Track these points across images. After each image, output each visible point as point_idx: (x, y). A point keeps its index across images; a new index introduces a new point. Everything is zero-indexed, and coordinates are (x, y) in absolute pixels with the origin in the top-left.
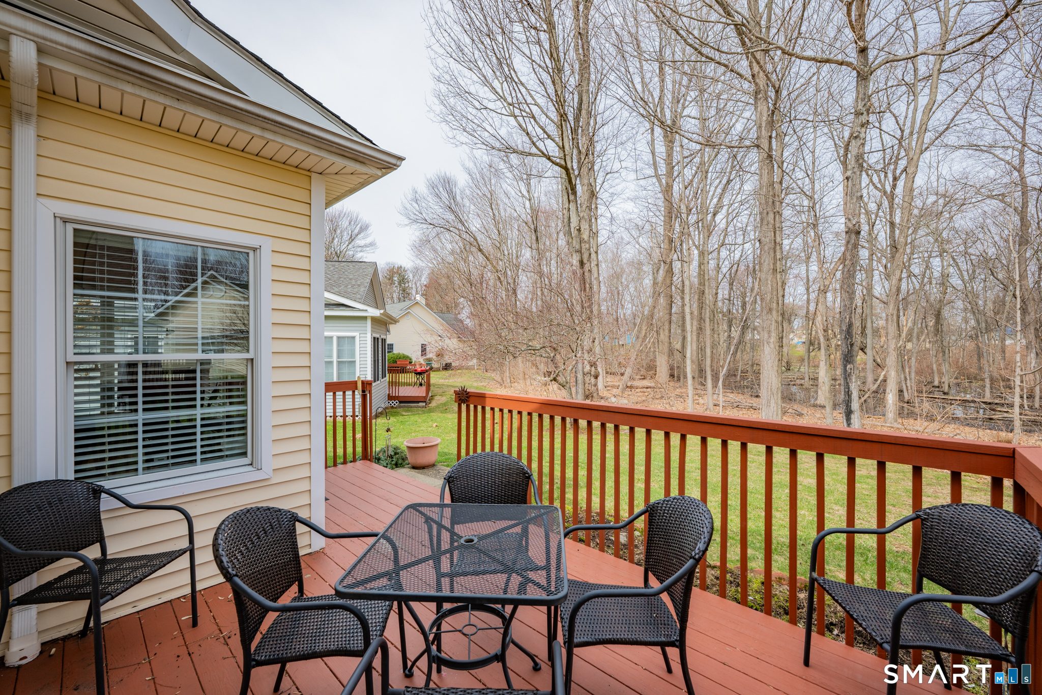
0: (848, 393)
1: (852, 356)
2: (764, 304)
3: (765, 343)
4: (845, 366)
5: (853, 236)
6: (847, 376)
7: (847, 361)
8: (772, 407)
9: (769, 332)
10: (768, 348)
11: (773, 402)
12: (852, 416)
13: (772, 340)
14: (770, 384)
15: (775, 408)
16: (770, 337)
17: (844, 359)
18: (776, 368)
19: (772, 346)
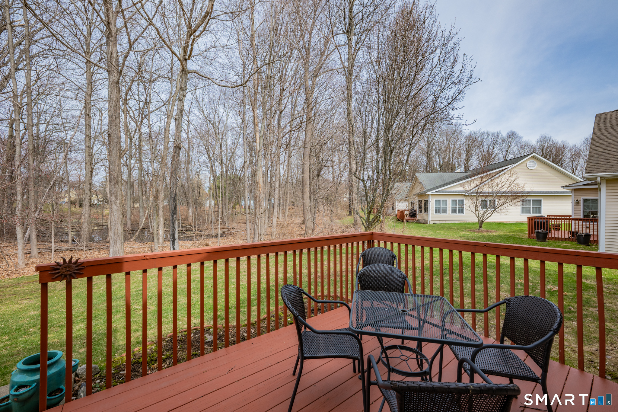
0: (174, 230)
1: (176, 211)
2: (112, 178)
3: (113, 203)
4: (173, 216)
5: (178, 150)
6: (173, 221)
7: (174, 213)
8: (118, 245)
9: (116, 196)
10: (116, 207)
11: (118, 241)
12: (175, 242)
13: (118, 201)
14: (116, 230)
15: (120, 245)
16: (117, 199)
17: (172, 212)
18: (120, 220)
19: (118, 205)
